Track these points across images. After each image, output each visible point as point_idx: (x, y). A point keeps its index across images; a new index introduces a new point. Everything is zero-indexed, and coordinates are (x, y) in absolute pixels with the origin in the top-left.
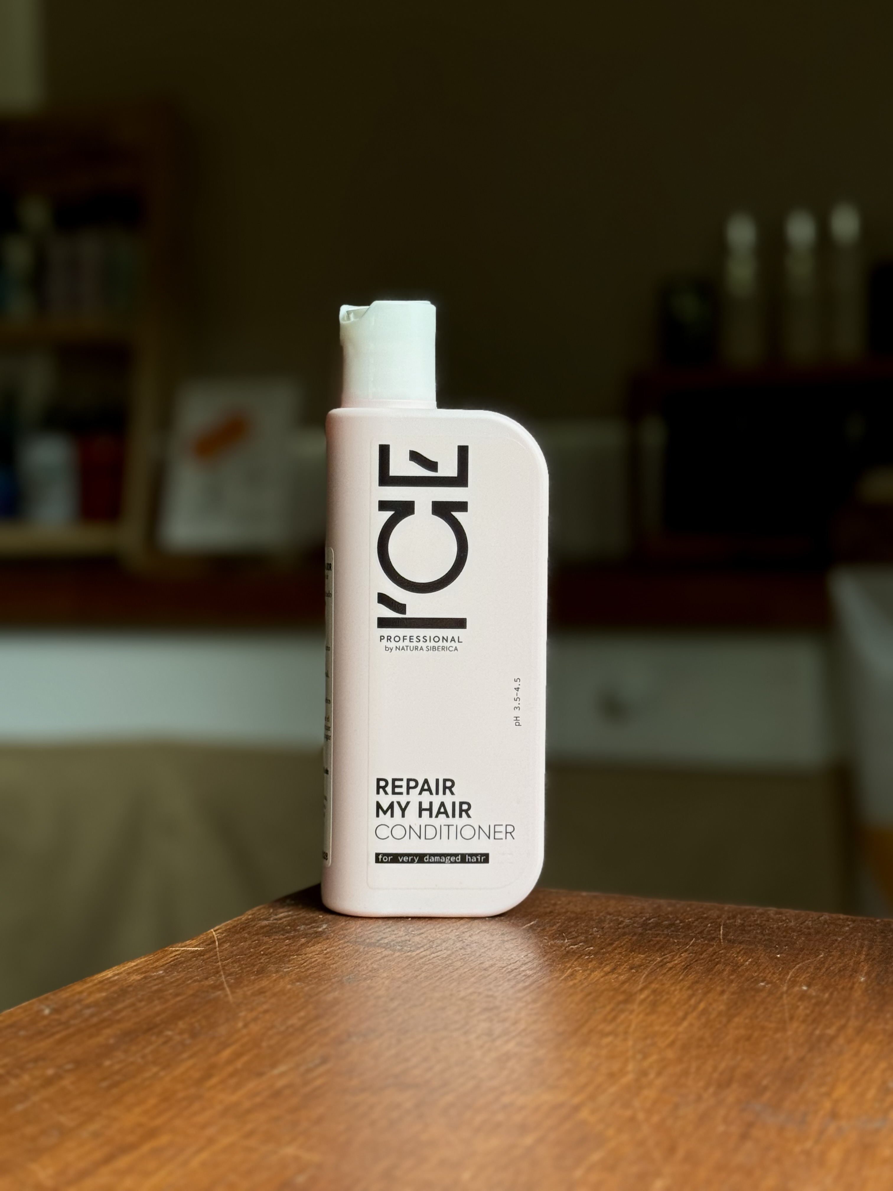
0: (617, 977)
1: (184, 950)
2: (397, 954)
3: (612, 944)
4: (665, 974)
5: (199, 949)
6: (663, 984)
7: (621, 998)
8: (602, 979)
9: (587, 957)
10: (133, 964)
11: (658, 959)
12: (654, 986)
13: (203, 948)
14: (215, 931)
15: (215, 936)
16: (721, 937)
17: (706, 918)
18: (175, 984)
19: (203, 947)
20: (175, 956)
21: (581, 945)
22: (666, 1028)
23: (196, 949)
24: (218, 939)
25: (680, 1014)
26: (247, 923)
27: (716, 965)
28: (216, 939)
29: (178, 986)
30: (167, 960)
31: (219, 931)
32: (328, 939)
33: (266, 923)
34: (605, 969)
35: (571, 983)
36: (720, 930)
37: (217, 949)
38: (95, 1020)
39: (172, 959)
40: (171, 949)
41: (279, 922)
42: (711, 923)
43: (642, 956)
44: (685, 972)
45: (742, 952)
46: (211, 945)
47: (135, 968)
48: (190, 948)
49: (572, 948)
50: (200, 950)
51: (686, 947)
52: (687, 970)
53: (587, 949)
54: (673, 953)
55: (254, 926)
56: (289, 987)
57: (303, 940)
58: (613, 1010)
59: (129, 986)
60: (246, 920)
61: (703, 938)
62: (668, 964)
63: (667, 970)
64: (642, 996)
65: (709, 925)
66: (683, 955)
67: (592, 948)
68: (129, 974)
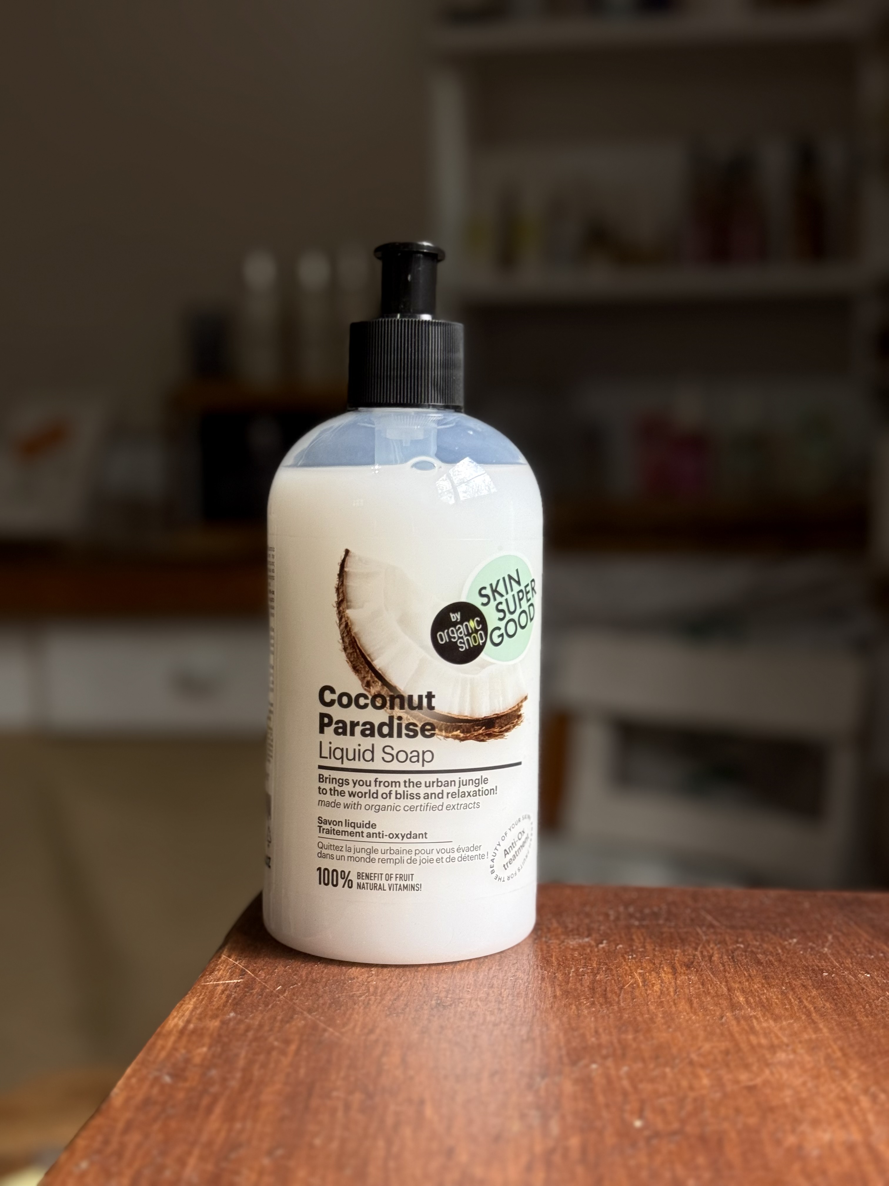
1: (224, 984)
3: (633, 940)
10: (191, 1007)
14: (229, 957)
15: (237, 963)
16: (717, 923)
18: (267, 1028)
20: (223, 992)
21: (606, 943)
23: (235, 981)
24: (243, 966)
27: (757, 956)
28: (241, 967)
29: (271, 1030)
30: (220, 998)
31: (234, 957)
37: (257, 978)
38: (234, 1084)
39: (224, 997)
40: (208, 983)
42: (687, 908)
46: (246, 976)
47: (198, 1011)
48: (227, 980)
50: (240, 981)
51: (703, 938)
56: (390, 1020)
59: (220, 1036)
66: (711, 946)
68: (200, 1019)
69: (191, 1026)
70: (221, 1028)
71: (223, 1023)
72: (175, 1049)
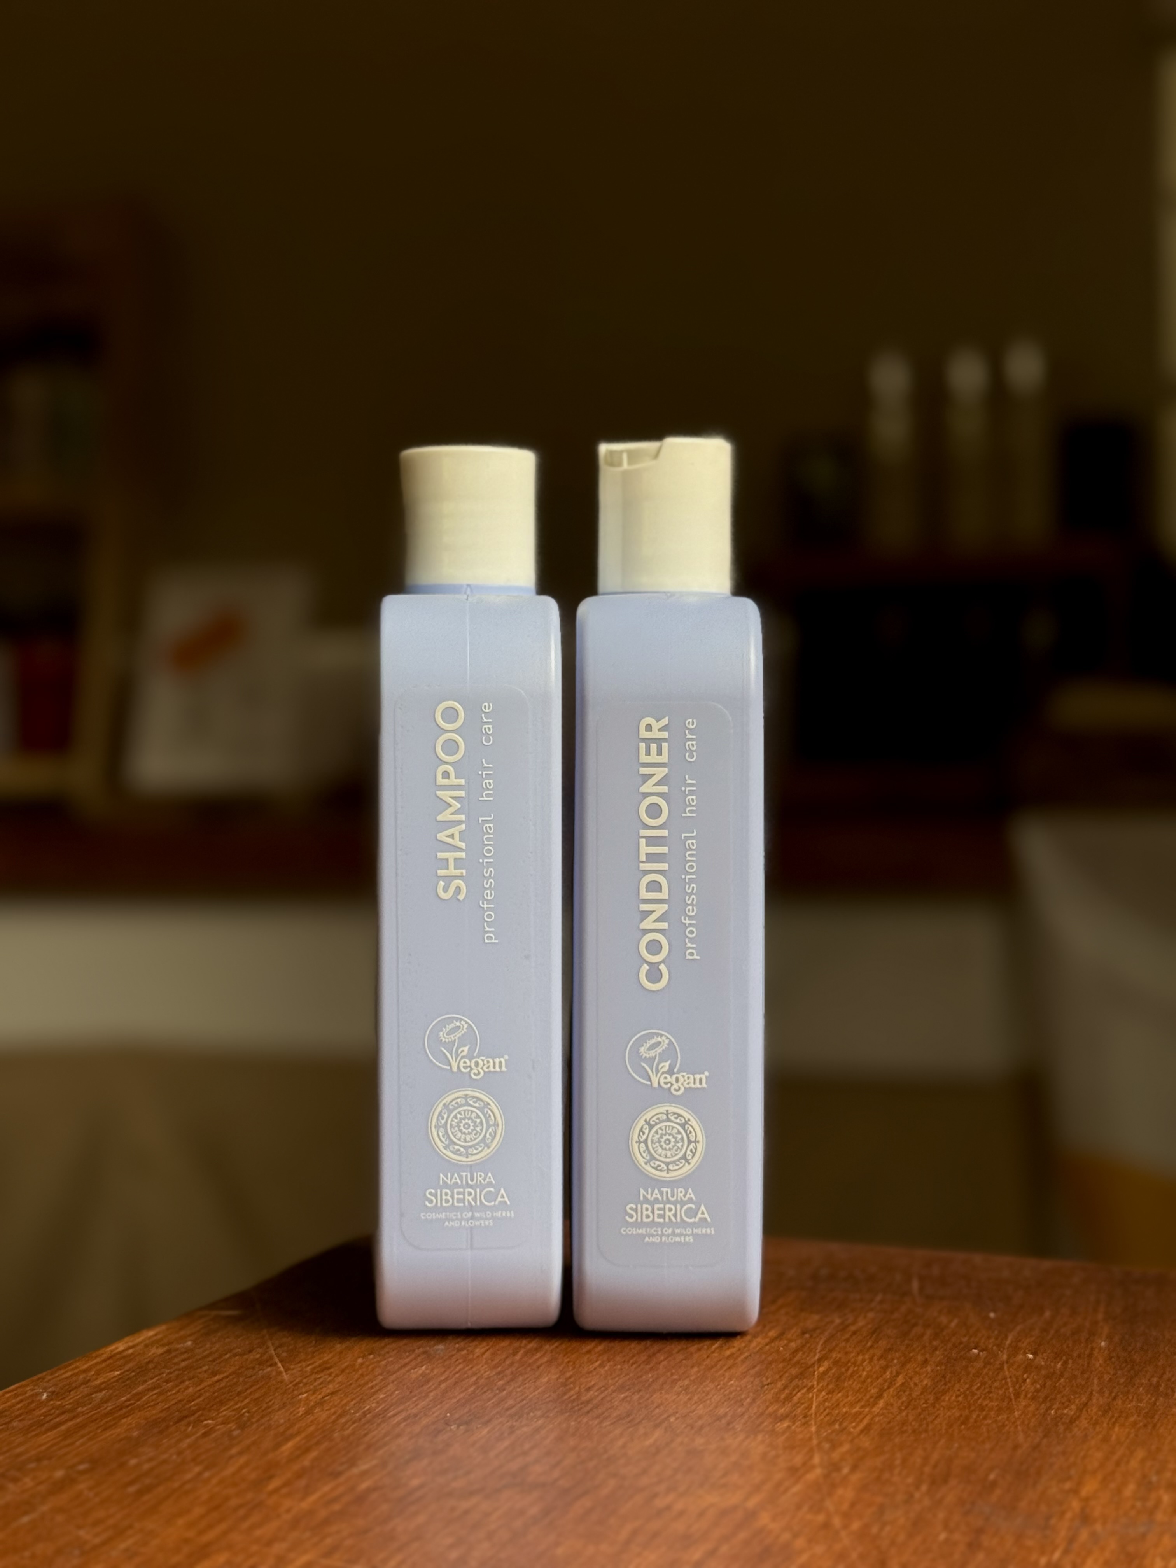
0: (785, 1346)
4: (847, 1340)
6: (846, 1353)
7: (794, 1371)
8: (768, 1347)
10: (152, 1333)
11: (838, 1320)
12: (834, 1355)
13: (241, 1312)
16: (916, 1291)
17: (893, 1267)
18: (210, 1359)
20: (205, 1322)
22: (856, 1409)
25: (874, 1391)
27: (913, 1327)
28: (256, 1300)
29: (214, 1361)
30: (194, 1328)
35: (728, 1353)
36: (913, 1283)
37: (260, 1312)
39: (201, 1326)
42: (901, 1274)
43: (817, 1316)
44: (874, 1337)
45: (945, 1311)
46: (251, 1308)
47: (155, 1338)
50: (237, 1314)
51: (872, 1304)
52: (876, 1335)
54: (856, 1313)
58: (785, 1387)
59: (149, 1362)
61: (892, 1292)
62: (851, 1327)
63: (850, 1334)
64: (822, 1369)
65: (898, 1276)
66: (868, 1315)
68: (146, 1346)
69: (131, 1351)
70: (162, 1354)
71: (169, 1352)
72: (85, 1371)
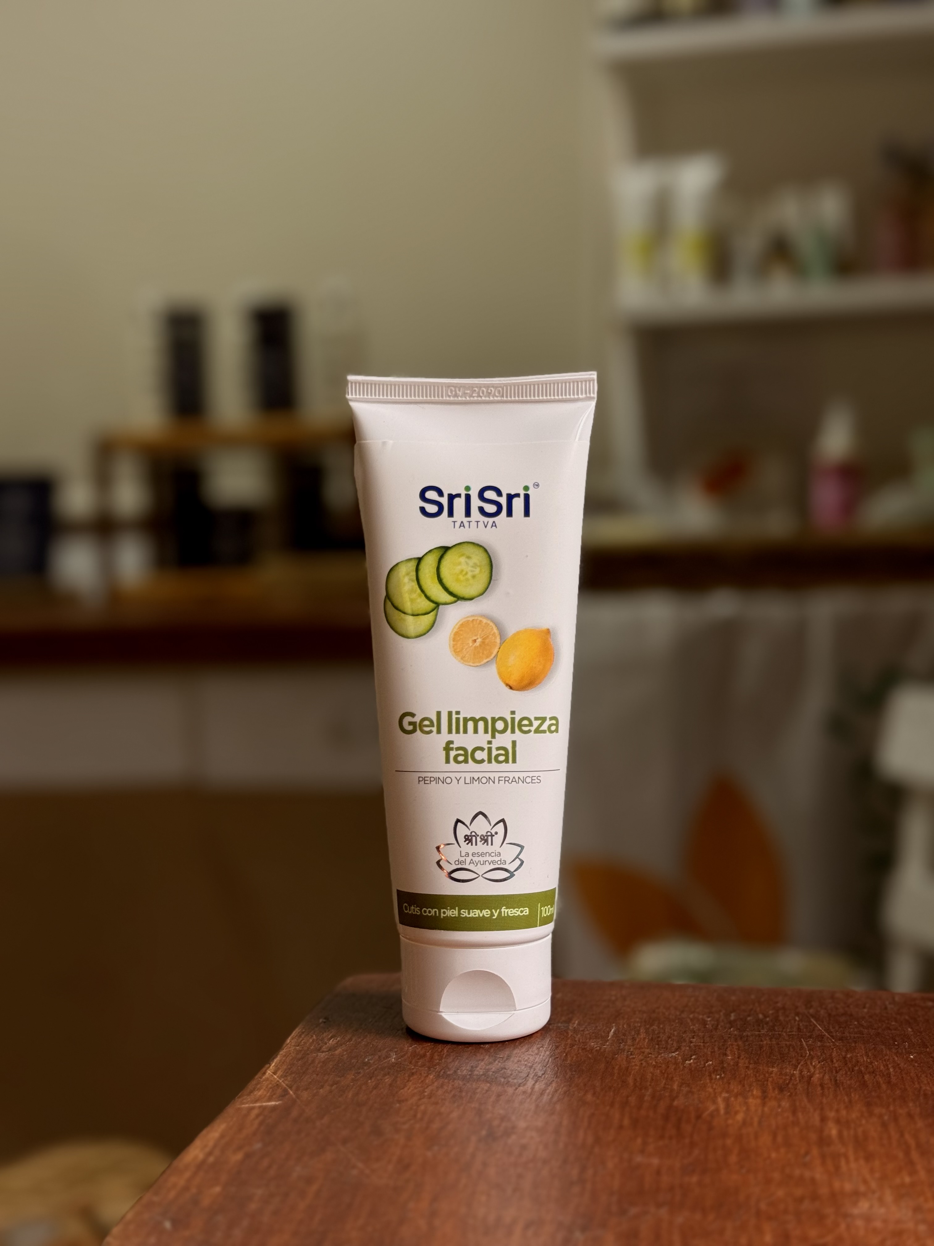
0: (779, 1106)
1: (260, 1107)
2: (510, 1090)
3: (726, 1055)
4: (823, 1095)
5: (277, 1103)
6: (837, 1111)
7: (813, 1136)
8: (766, 1109)
9: (718, 1077)
11: (795, 1072)
12: (832, 1114)
13: (281, 1102)
14: (275, 1073)
15: (281, 1081)
16: (827, 1034)
17: (784, 1008)
19: (279, 1100)
20: (258, 1116)
21: (695, 1059)
22: (907, 1180)
23: (273, 1103)
24: (286, 1085)
25: (901, 1155)
26: (302, 1058)
27: (863, 1076)
28: (284, 1085)
30: (252, 1125)
31: (279, 1073)
32: (413, 1074)
33: (322, 1056)
34: (755, 1092)
35: (740, 1117)
36: (816, 1026)
37: (298, 1100)
39: (257, 1122)
40: (243, 1106)
41: (337, 1052)
42: (797, 1014)
43: (774, 1069)
44: (841, 1089)
45: (870, 1055)
46: (287, 1097)
47: (224, 1141)
48: (264, 1102)
49: (690, 1064)
50: (279, 1104)
51: (807, 1053)
52: (841, 1086)
53: (707, 1064)
54: (802, 1063)
55: (313, 1061)
56: (429, 1154)
57: (388, 1080)
58: (823, 1157)
59: (239, 1172)
60: (297, 1054)
61: (810, 1037)
62: (812, 1079)
63: (819, 1088)
64: (834, 1133)
65: (797, 1018)
66: (814, 1064)
67: (711, 1063)
68: (223, 1151)
69: (211, 1159)
70: (243, 1162)
71: (248, 1156)
72: (186, 1188)
